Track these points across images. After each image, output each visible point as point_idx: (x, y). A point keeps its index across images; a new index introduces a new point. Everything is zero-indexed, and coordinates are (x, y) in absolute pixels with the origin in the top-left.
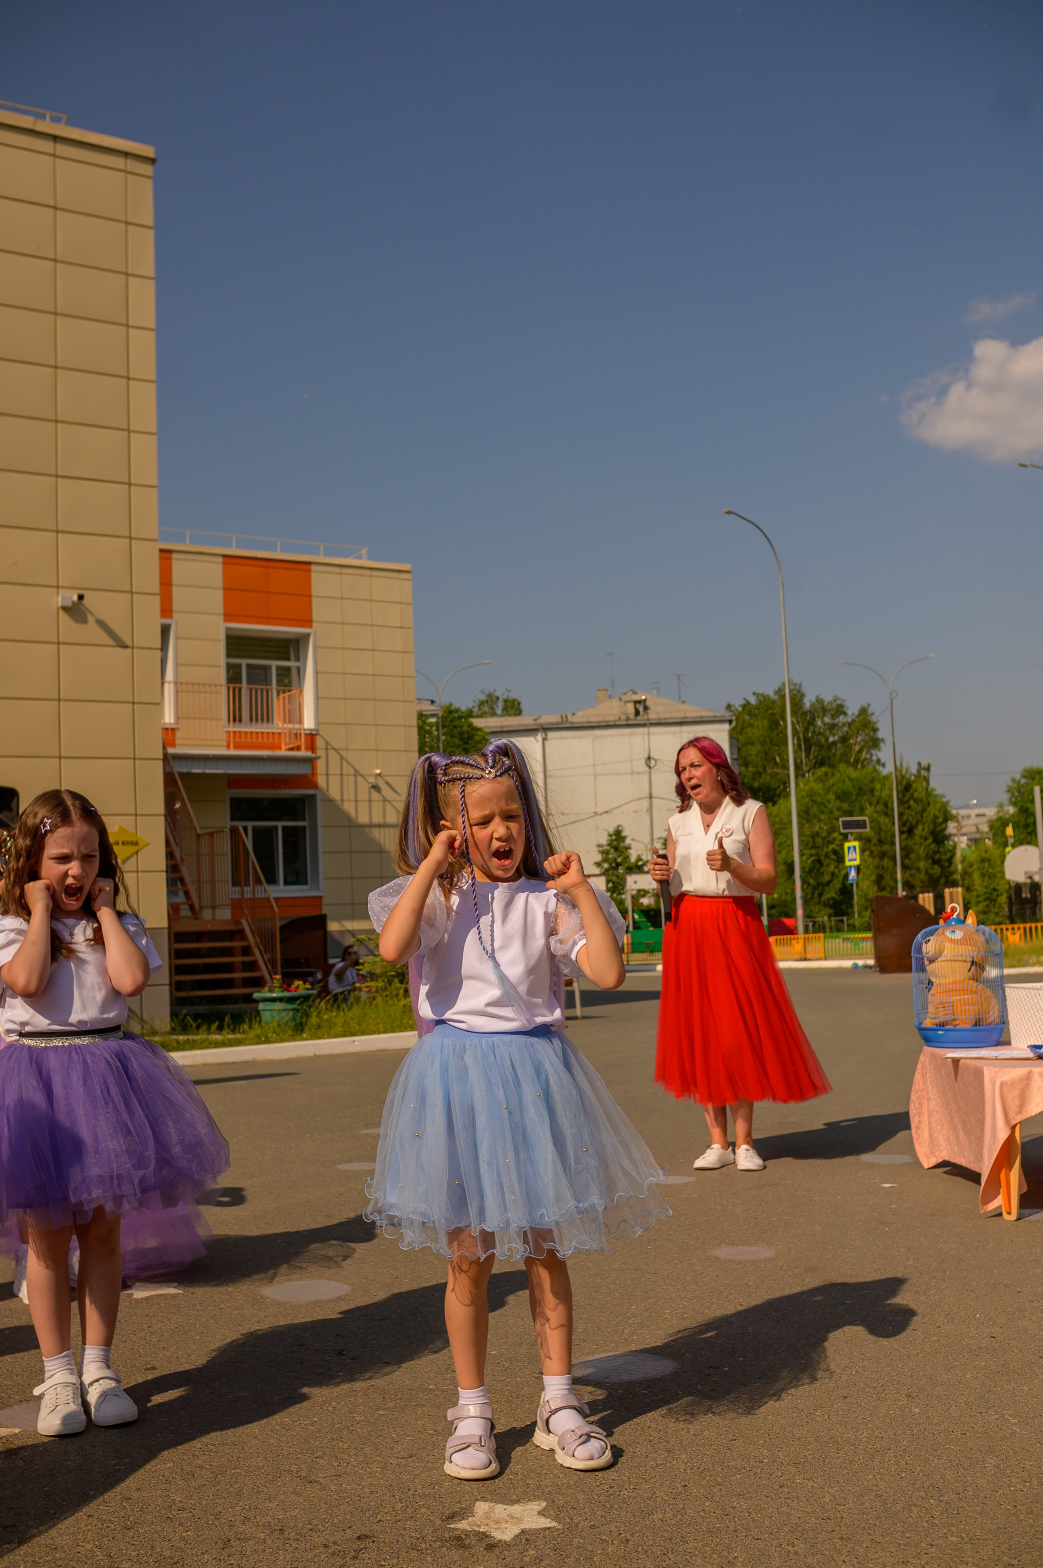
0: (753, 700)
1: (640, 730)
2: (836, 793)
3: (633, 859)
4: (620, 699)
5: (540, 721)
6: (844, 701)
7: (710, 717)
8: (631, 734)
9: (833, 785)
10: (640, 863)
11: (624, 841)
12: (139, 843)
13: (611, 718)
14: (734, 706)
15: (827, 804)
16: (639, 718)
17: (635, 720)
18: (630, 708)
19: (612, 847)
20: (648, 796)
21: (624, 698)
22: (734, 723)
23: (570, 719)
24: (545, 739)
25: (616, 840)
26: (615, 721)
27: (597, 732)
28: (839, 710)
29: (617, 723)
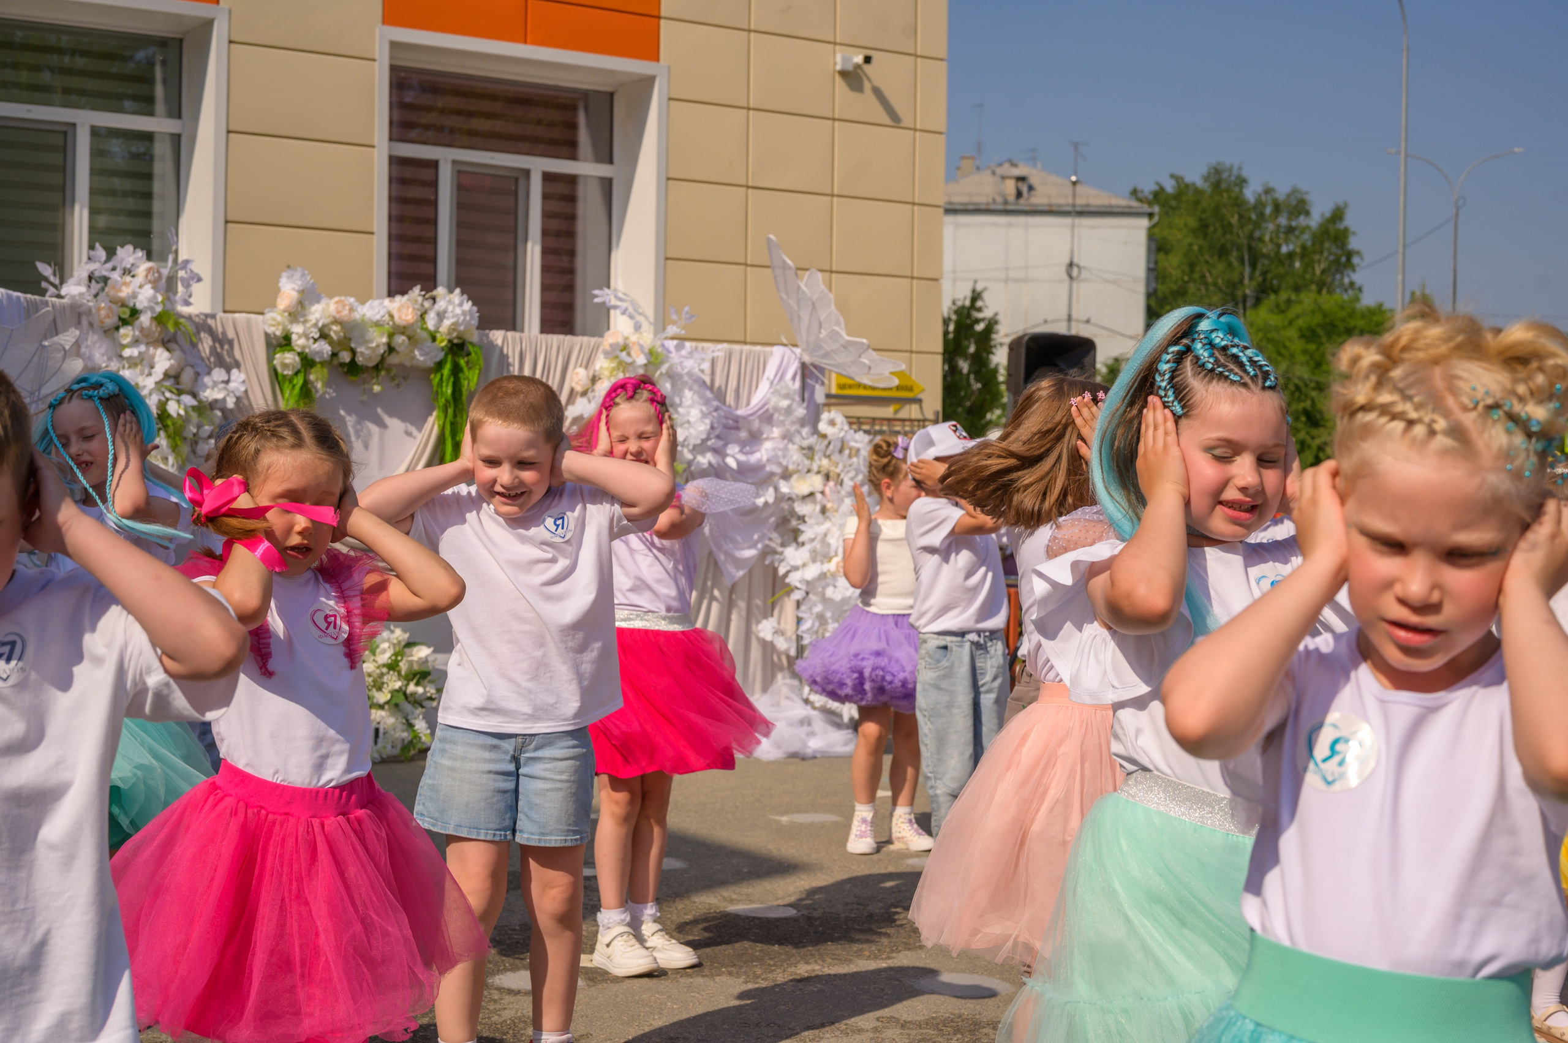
0: (1170, 186)
1: (1022, 220)
2: (1300, 329)
4: (994, 173)
6: (1307, 193)
7: (1123, 207)
8: (1009, 225)
9: (1298, 317)
12: (915, 388)
13: (982, 200)
14: (1142, 192)
15: (1288, 344)
16: (1022, 201)
17: (1016, 204)
18: (1010, 187)
20: (1065, 317)
21: (1000, 171)
22: (1156, 219)
26: (988, 204)
27: (962, 219)
28: (1300, 208)
29: (992, 207)
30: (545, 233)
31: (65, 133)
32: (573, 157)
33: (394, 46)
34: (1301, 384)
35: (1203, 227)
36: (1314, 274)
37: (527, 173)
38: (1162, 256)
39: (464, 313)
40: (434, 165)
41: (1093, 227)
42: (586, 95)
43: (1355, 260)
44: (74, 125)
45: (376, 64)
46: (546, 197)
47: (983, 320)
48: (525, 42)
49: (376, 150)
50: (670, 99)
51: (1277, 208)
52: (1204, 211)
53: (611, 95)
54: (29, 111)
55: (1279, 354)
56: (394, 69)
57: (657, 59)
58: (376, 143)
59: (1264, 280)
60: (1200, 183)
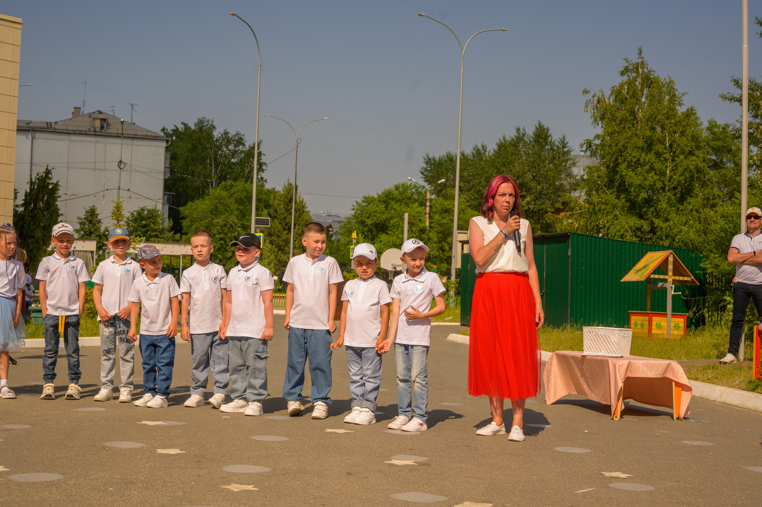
0: (181, 127)
1: (103, 140)
3: (102, 229)
4: (90, 116)
5: (30, 125)
6: (244, 136)
7: (154, 136)
8: (97, 142)
10: (107, 233)
11: (96, 217)
13: (83, 129)
14: (167, 129)
15: (230, 205)
16: (103, 131)
17: (101, 132)
18: (98, 124)
19: (87, 221)
20: (117, 188)
22: (170, 143)
23: (53, 126)
24: (33, 138)
25: (91, 215)
26: (86, 131)
27: (73, 138)
28: (240, 141)
29: (88, 133)
34: (233, 224)
35: (194, 148)
36: (245, 173)
38: (173, 161)
41: (138, 146)
43: (264, 167)
47: (52, 184)
51: (229, 141)
52: (194, 140)
55: (226, 210)
59: (221, 175)
60: (193, 127)
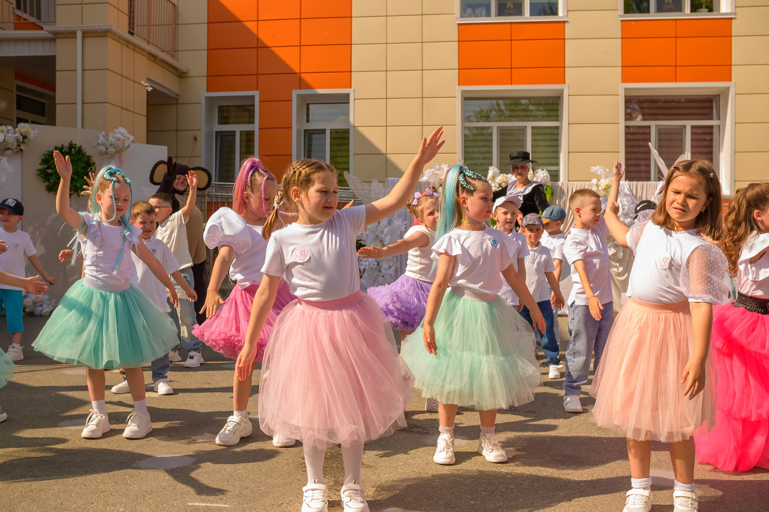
30: (692, 147)
31: (524, 129)
32: (711, 119)
33: (626, 89)
37: (685, 126)
39: (544, 176)
40: (649, 127)
42: (716, 96)
44: (526, 127)
45: (620, 96)
46: (692, 134)
48: (676, 81)
49: (620, 125)
50: (736, 94)
53: (719, 95)
54: (512, 124)
56: (625, 96)
57: (731, 80)
58: (620, 122)
